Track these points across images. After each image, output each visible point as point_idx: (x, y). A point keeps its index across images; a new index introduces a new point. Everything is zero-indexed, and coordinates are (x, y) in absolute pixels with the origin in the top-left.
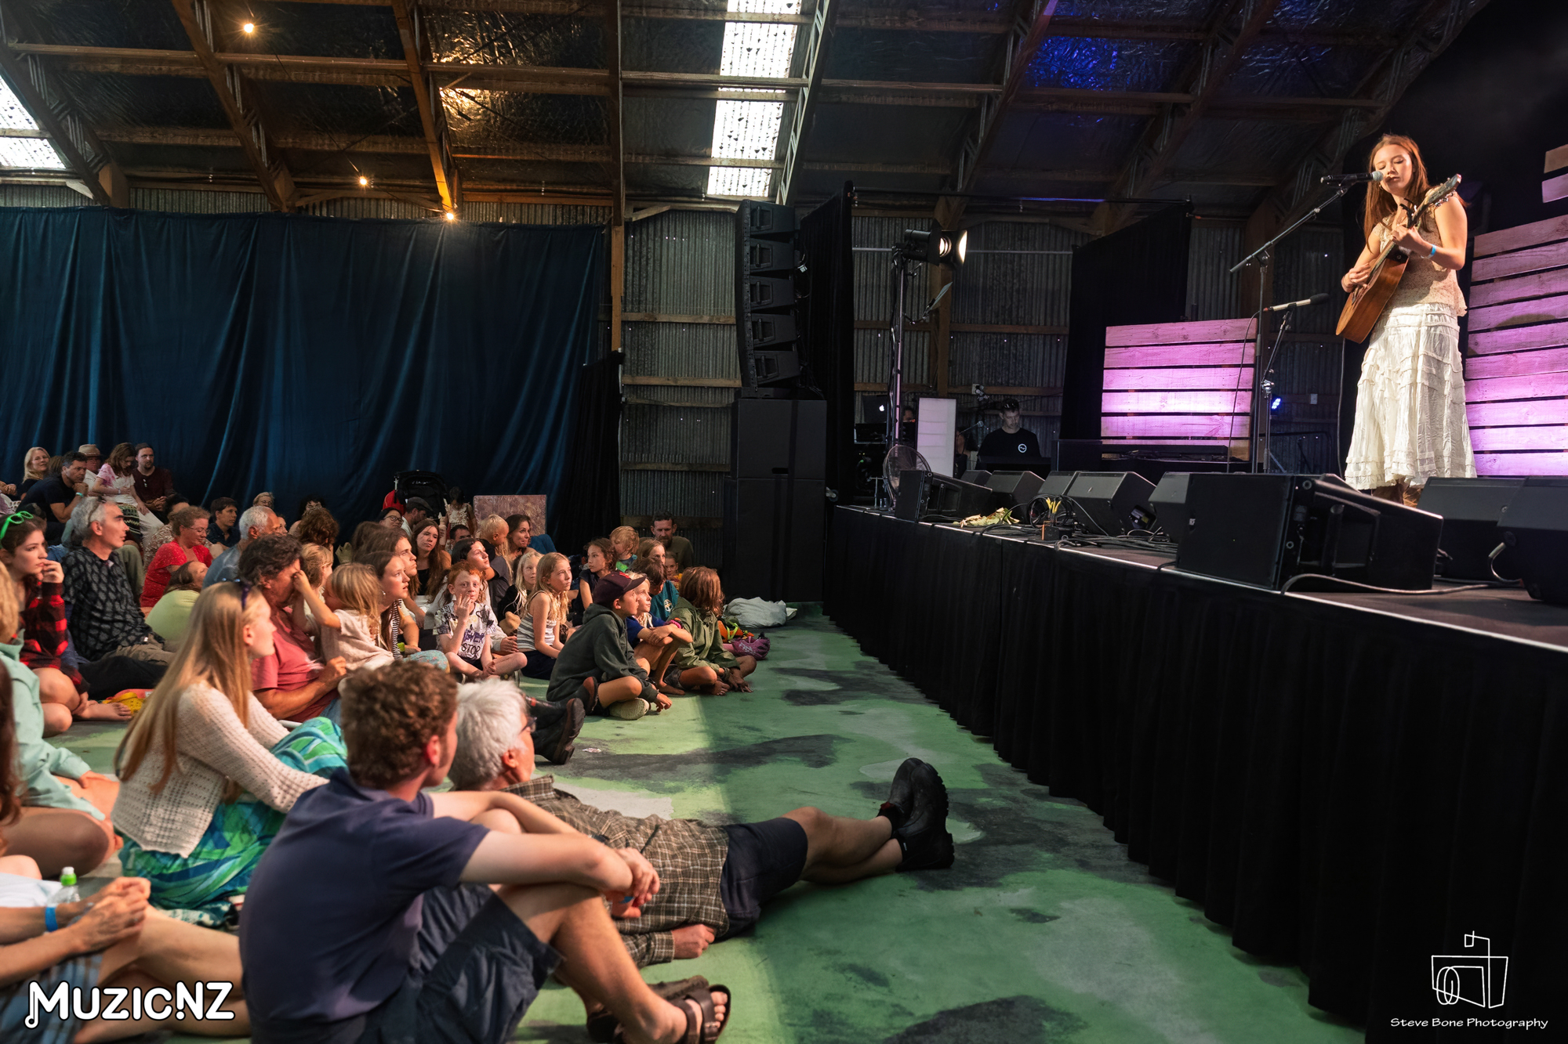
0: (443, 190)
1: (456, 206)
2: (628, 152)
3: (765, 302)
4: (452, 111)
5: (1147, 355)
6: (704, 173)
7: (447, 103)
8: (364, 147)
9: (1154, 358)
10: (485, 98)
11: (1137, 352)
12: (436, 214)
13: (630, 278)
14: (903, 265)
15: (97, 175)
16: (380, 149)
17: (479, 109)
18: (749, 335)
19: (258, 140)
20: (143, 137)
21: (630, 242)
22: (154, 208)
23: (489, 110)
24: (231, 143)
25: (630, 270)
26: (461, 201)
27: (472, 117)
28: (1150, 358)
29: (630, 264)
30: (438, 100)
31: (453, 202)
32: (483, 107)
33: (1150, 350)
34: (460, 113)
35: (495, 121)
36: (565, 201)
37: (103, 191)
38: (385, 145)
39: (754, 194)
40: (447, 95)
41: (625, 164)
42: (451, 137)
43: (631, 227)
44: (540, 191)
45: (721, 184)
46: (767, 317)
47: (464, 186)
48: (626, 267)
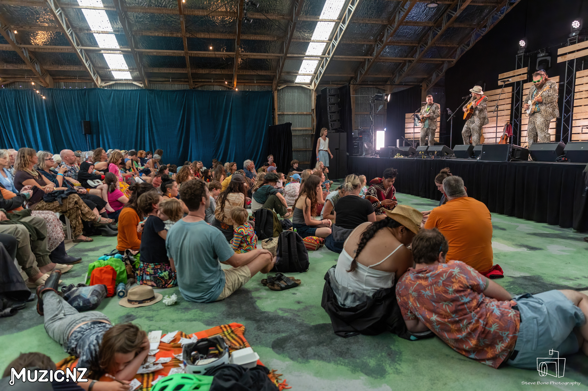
0: (235, 83)
6: (296, 77)
21: (278, 96)
25: (278, 102)
36: (261, 85)
43: (278, 91)
44: (254, 82)
45: (299, 79)
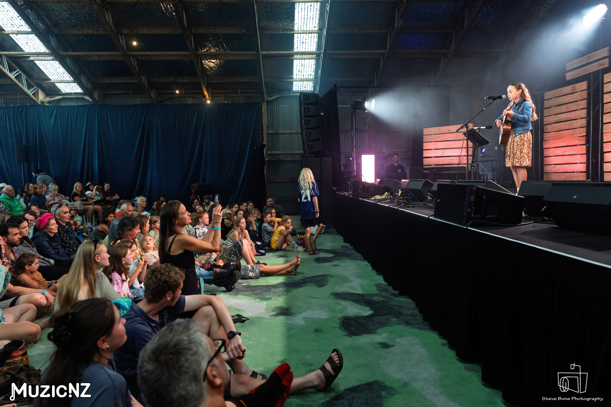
0: (206, 93)
1: (210, 98)
2: (265, 78)
3: (310, 126)
4: (207, 67)
5: (437, 137)
6: (292, 83)
7: (205, 65)
8: (179, 80)
9: (440, 138)
10: (217, 62)
11: (434, 136)
12: (205, 101)
13: (269, 119)
14: (354, 111)
15: (93, 93)
16: (185, 81)
17: (216, 66)
18: (305, 137)
19: (144, 80)
20: (107, 81)
21: (269, 107)
22: (113, 104)
23: (219, 66)
24: (136, 81)
25: (269, 117)
26: (213, 96)
27: (214, 69)
28: (438, 138)
29: (269, 114)
30: (202, 64)
31: (209, 97)
32: (217, 65)
33: (438, 135)
34: (209, 68)
35: (222, 70)
36: (247, 95)
37: (95, 99)
38: (186, 80)
39: (308, 90)
40: (205, 62)
41: (265, 82)
42: (207, 75)
43: (268, 103)
44: (238, 92)
45: (297, 87)
46: (310, 131)
47: (213, 92)
48: (268, 116)
